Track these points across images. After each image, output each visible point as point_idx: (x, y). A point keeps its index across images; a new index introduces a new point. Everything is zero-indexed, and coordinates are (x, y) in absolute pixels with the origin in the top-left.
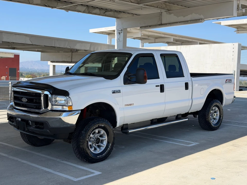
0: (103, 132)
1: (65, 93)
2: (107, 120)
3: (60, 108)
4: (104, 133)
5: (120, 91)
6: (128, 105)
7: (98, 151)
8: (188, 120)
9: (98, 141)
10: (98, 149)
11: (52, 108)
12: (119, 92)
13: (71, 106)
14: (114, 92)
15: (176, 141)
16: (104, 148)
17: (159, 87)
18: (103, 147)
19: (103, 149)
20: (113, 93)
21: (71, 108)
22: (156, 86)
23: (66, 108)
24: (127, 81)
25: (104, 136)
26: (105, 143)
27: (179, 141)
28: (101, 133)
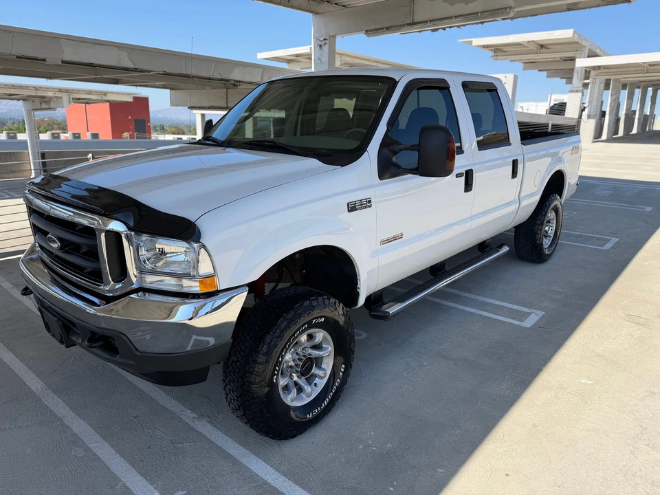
0: (320, 335)
1: (185, 230)
2: (332, 300)
3: (169, 283)
4: (324, 338)
5: (370, 202)
6: (388, 241)
7: (309, 396)
8: (509, 250)
9: (307, 366)
10: (308, 389)
11: (141, 280)
12: (367, 203)
13: (212, 276)
14: (352, 208)
15: (484, 306)
16: (326, 380)
17: (463, 179)
18: (321, 378)
19: (322, 383)
20: (349, 211)
21: (213, 284)
22: (457, 175)
23: (194, 286)
24: (388, 169)
25: (324, 346)
26: (328, 365)
27: (491, 305)
28: (316, 341)
